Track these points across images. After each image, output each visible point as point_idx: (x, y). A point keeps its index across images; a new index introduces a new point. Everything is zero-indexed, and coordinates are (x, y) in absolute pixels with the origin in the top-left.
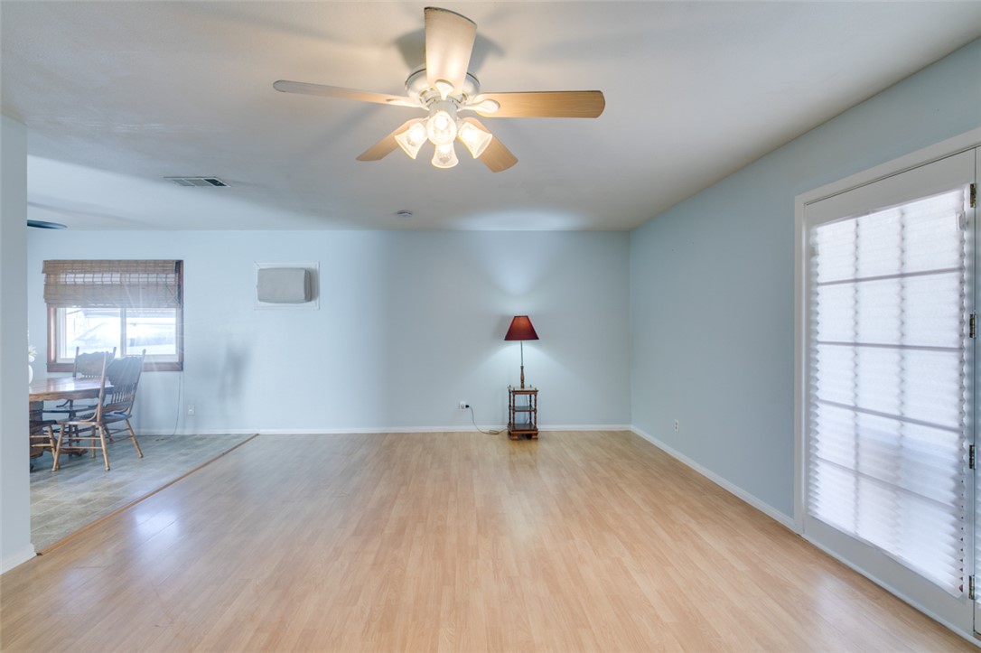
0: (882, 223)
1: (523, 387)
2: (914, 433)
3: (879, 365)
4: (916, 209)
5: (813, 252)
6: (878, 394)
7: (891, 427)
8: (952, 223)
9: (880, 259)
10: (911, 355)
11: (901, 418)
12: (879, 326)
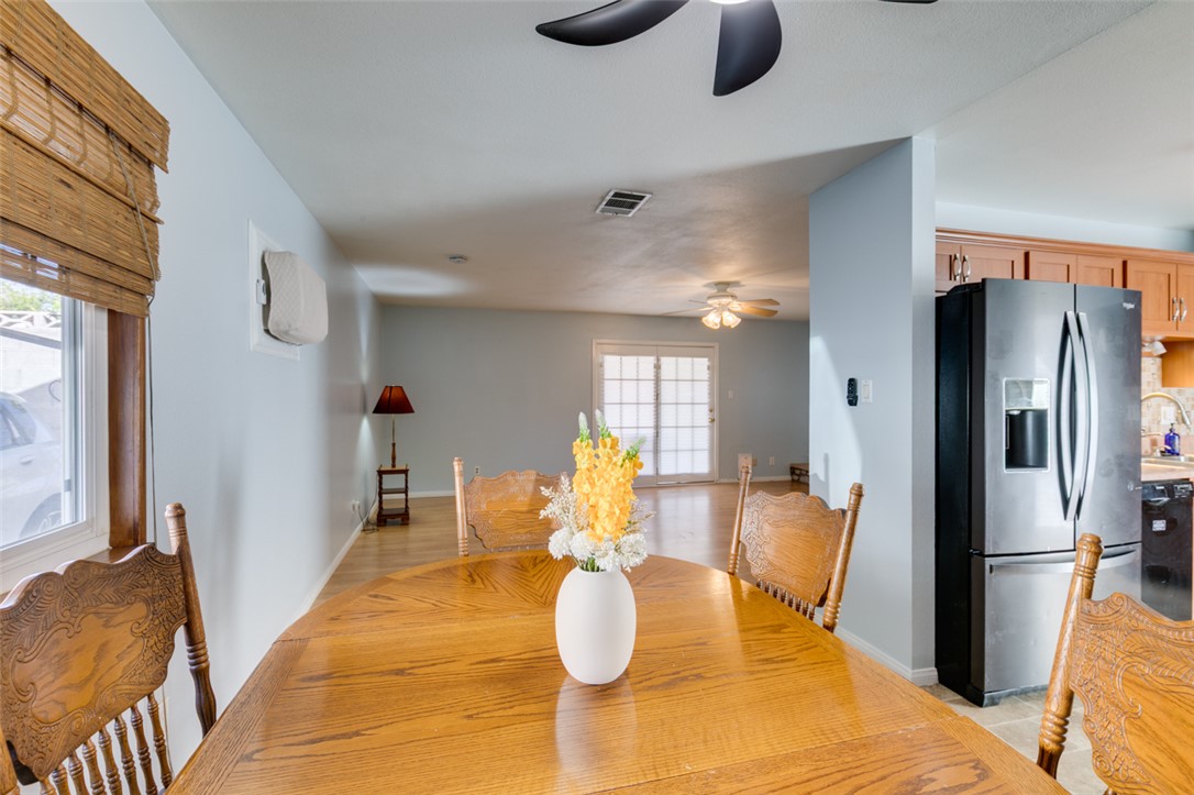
0: (630, 361)
1: (394, 466)
2: (642, 432)
3: (629, 411)
4: (642, 359)
5: (601, 365)
6: (629, 420)
7: (634, 431)
8: (652, 366)
9: (629, 372)
10: (641, 406)
11: (638, 428)
12: (629, 396)
